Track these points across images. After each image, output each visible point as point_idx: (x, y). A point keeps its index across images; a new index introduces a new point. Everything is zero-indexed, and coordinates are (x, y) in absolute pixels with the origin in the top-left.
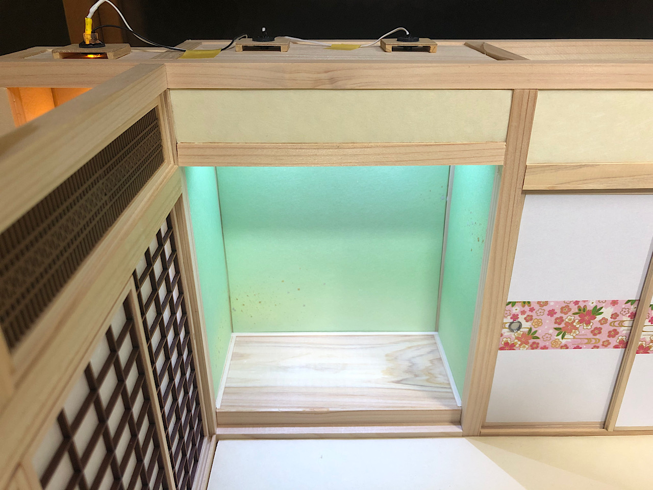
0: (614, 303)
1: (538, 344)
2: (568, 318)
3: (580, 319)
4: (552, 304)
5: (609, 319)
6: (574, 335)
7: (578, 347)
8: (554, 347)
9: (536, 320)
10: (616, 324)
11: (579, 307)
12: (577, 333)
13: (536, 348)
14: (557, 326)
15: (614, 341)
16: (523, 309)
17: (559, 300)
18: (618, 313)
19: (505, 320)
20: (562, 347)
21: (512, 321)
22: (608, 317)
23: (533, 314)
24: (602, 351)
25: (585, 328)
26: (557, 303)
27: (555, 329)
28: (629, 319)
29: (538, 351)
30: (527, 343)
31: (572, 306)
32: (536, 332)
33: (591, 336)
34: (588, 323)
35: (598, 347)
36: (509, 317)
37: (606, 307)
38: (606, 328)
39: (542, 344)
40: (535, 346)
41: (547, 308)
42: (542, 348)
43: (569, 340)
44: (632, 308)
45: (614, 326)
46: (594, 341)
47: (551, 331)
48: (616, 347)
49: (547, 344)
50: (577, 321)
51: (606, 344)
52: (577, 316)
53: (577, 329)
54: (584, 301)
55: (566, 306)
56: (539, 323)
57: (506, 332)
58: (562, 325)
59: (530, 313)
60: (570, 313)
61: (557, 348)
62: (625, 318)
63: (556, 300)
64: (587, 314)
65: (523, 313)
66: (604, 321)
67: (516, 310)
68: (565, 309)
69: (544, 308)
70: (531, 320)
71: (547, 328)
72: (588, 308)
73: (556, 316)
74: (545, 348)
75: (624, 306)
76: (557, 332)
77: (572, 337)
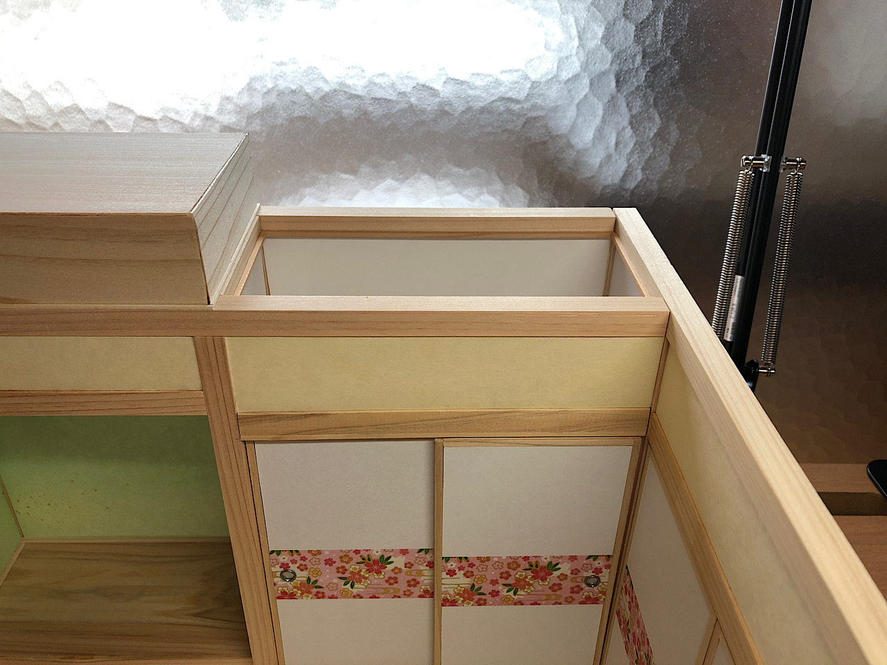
1: (323, 593)
2: (352, 567)
3: (367, 568)
4: (327, 553)
5: (403, 568)
6: (366, 584)
7: (374, 597)
9: (312, 569)
10: (414, 573)
12: (369, 582)
13: (323, 597)
15: (417, 591)
17: (334, 549)
18: (412, 562)
19: (273, 569)
20: (354, 597)
21: (282, 569)
23: (307, 562)
25: (376, 577)
26: (332, 552)
27: (340, 578)
28: (428, 568)
29: (326, 601)
32: (316, 581)
36: (278, 566)
37: (396, 557)
40: (320, 595)
41: (322, 558)
42: (329, 598)
43: (362, 590)
44: (428, 557)
45: (412, 575)
46: (392, 591)
47: (335, 581)
50: (364, 570)
52: (362, 565)
53: (366, 578)
54: (367, 550)
55: (345, 556)
59: (302, 562)
61: (348, 598)
62: (422, 568)
63: (331, 549)
65: (294, 562)
68: (345, 557)
69: (318, 556)
70: (306, 569)
72: (373, 558)
74: (332, 597)
75: (417, 555)
76: (343, 582)
77: (364, 587)
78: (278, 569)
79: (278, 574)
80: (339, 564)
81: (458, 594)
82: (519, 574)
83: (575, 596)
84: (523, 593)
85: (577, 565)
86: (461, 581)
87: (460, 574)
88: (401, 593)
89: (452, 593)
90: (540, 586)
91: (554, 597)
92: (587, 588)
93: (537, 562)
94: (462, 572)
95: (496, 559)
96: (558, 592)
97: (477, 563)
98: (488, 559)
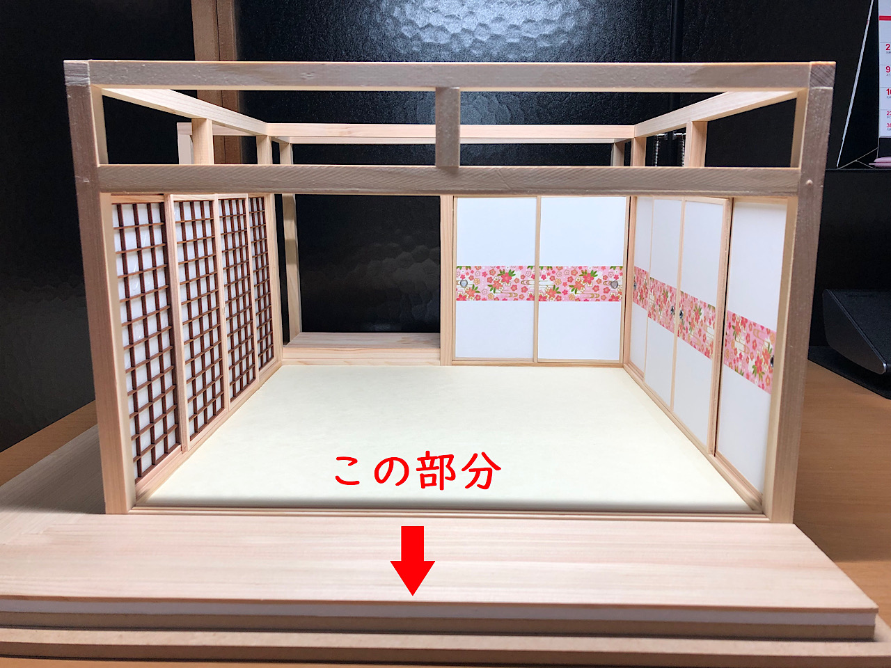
0: (521, 268)
2: (495, 278)
8: (491, 299)
11: (500, 270)
14: (489, 284)
16: (467, 271)
20: (495, 299)
22: (519, 278)
23: (473, 275)
24: (520, 302)
26: (486, 267)
30: (473, 296)
31: (496, 269)
33: (511, 291)
34: (508, 282)
35: (517, 300)
38: (520, 286)
39: (482, 298)
41: (481, 271)
46: (514, 295)
47: (487, 287)
48: (528, 299)
49: (486, 297)
51: (522, 298)
53: (502, 286)
56: (478, 282)
57: (459, 286)
58: (492, 283)
60: (496, 275)
64: (506, 276)
66: (517, 281)
67: (463, 272)
69: (480, 270)
71: (483, 285)
72: (506, 272)
73: (487, 276)
74: (484, 299)
78: (459, 279)
79: (459, 283)
80: (489, 276)
81: (547, 292)
82: (577, 278)
83: (606, 295)
84: (580, 292)
85: (606, 272)
86: (548, 283)
87: (548, 277)
88: (518, 297)
89: (544, 291)
90: (588, 287)
91: (595, 296)
92: (612, 289)
93: (586, 270)
94: (549, 277)
95: (565, 268)
96: (597, 292)
97: (556, 270)
98: (562, 268)
